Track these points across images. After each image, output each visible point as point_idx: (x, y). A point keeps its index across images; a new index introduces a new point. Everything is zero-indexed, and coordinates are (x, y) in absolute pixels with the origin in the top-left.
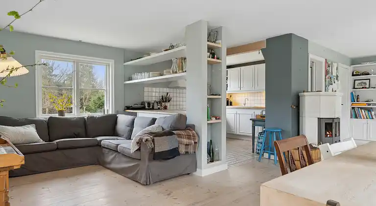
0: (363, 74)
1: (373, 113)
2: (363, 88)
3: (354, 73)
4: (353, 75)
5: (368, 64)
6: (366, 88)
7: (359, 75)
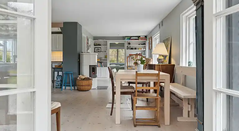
0: (98, 45)
1: (102, 64)
2: (98, 52)
3: (95, 44)
4: (94, 45)
5: (101, 40)
6: (99, 52)
7: (97, 45)
